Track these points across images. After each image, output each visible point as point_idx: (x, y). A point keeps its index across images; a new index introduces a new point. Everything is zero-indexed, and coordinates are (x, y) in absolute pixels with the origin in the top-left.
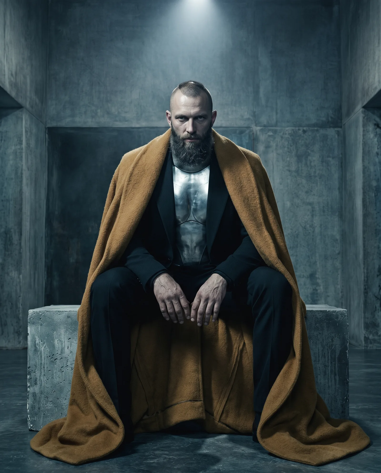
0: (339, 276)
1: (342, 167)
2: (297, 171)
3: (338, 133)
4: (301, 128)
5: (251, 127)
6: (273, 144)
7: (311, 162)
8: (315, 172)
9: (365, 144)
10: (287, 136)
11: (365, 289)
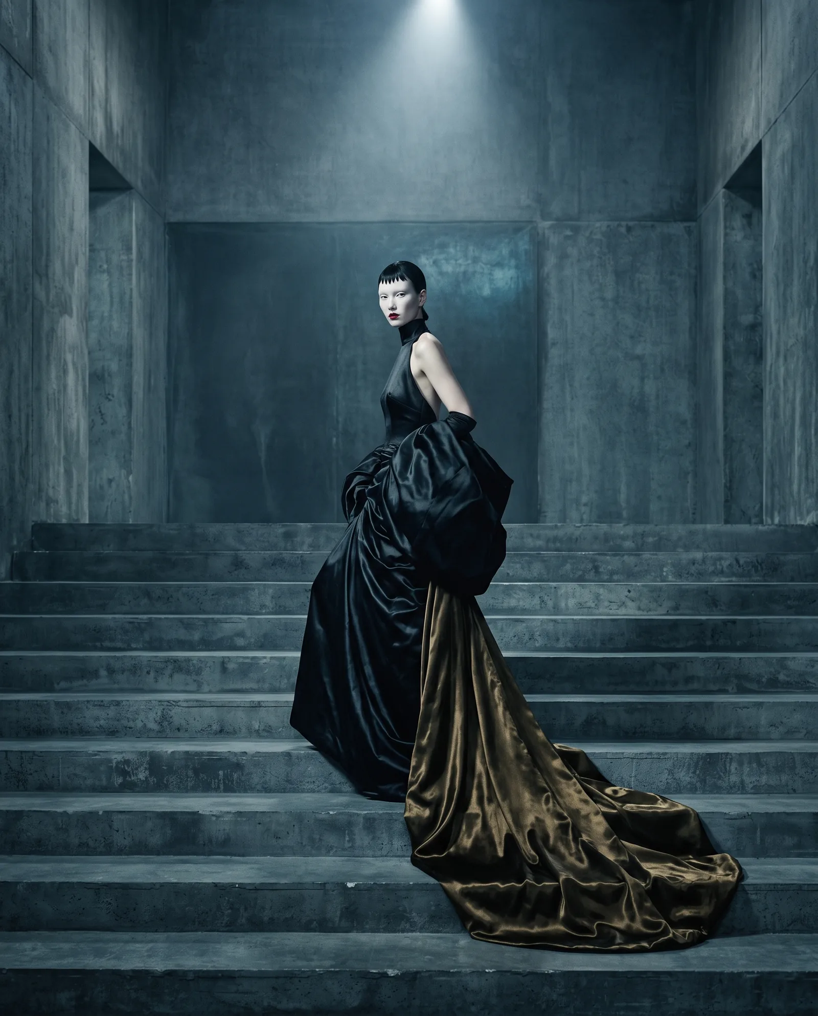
0: (689, 485)
1: (695, 292)
2: (616, 300)
3: (689, 231)
4: (624, 223)
5: (535, 222)
6: (573, 251)
7: (640, 283)
8: (648, 302)
9: (728, 250)
10: (598, 236)
11: (726, 501)
